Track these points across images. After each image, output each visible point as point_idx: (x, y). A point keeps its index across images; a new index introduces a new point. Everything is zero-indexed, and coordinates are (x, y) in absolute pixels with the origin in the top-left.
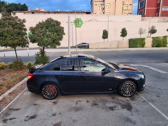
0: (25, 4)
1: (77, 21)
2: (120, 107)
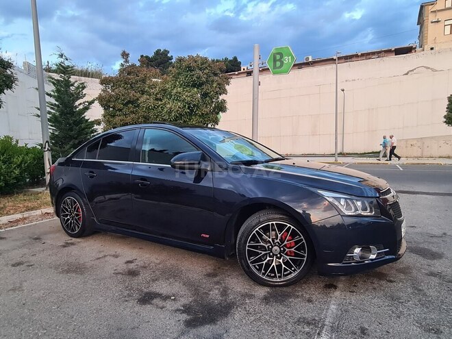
0: (235, 59)
1: (278, 57)
2: (180, 303)
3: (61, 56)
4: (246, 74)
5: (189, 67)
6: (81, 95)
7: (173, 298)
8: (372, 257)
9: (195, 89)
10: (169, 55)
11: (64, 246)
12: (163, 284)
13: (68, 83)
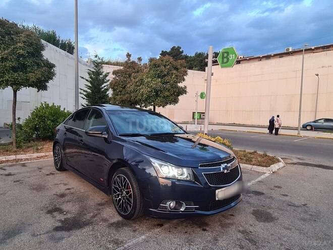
1: (225, 55)
2: (66, 217)
3: (96, 56)
6: (105, 81)
7: (65, 213)
8: (182, 209)
9: (159, 79)
10: (181, 50)
11: (48, 175)
12: (70, 205)
13: (98, 73)
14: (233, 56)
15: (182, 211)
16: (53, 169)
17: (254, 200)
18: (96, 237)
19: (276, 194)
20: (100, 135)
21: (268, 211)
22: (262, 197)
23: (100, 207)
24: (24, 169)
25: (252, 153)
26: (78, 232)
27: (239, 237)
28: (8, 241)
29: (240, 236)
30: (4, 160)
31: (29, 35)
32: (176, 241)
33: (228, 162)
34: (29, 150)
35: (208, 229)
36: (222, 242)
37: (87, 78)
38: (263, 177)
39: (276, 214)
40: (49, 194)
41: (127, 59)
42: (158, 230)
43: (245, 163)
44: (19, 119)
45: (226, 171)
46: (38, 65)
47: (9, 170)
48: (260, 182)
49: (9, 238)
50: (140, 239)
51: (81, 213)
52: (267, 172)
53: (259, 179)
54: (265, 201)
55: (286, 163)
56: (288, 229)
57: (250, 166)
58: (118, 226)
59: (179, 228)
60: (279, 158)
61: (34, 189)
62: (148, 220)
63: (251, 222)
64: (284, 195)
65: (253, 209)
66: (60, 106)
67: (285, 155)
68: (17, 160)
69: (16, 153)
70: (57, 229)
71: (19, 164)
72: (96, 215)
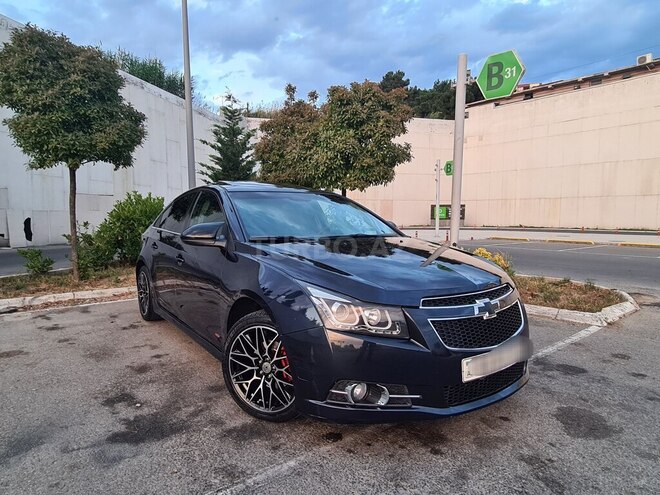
1: (495, 70)
2: (139, 413)
3: (229, 98)
4: (523, 97)
5: (341, 101)
6: (248, 146)
7: (138, 405)
8: (382, 402)
9: (352, 132)
10: (404, 79)
11: (124, 328)
12: (153, 388)
13: (233, 132)
14: (512, 72)
15: (381, 407)
16: (137, 317)
17: (560, 384)
18: (190, 460)
19: (615, 372)
20: (212, 242)
21: (596, 410)
22: (580, 379)
23: (212, 395)
24: (85, 317)
25: (560, 283)
26: (155, 447)
27: (520, 472)
28: (12, 460)
29: (522, 469)
30: (52, 300)
31: (93, 58)
32: (367, 475)
33: (492, 295)
34: (101, 282)
35: (444, 449)
36: (476, 484)
37: (213, 143)
38: (583, 334)
39: (616, 419)
40: (118, 366)
41: (288, 96)
42: (329, 448)
43: (541, 304)
44: (86, 224)
45: (486, 316)
46: (111, 116)
47: (57, 320)
48: (575, 344)
49: (16, 454)
50: (285, 467)
51: (172, 406)
52: (592, 323)
53: (575, 338)
54: (587, 388)
55: (641, 305)
56: (649, 456)
57: (554, 311)
58: (241, 435)
59: (377, 446)
60: (624, 294)
61: (91, 356)
62: (310, 424)
63: (552, 438)
64: (635, 375)
65: (557, 405)
66: (163, 199)
67: (637, 287)
68: (74, 302)
69: (76, 287)
70: (115, 438)
71: (76, 309)
72: (201, 411)
